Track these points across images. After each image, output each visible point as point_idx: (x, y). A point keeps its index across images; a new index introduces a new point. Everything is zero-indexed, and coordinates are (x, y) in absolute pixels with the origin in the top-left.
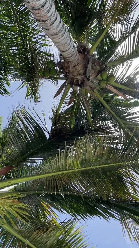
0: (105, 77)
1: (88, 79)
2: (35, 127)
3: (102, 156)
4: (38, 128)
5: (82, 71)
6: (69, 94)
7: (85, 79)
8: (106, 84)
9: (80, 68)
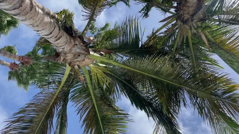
0: (204, 25)
1: (192, 20)
2: (136, 35)
3: (172, 75)
4: (137, 37)
5: (191, 13)
6: (170, 25)
7: (190, 20)
8: (202, 30)
9: (191, 10)
